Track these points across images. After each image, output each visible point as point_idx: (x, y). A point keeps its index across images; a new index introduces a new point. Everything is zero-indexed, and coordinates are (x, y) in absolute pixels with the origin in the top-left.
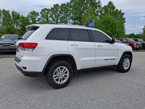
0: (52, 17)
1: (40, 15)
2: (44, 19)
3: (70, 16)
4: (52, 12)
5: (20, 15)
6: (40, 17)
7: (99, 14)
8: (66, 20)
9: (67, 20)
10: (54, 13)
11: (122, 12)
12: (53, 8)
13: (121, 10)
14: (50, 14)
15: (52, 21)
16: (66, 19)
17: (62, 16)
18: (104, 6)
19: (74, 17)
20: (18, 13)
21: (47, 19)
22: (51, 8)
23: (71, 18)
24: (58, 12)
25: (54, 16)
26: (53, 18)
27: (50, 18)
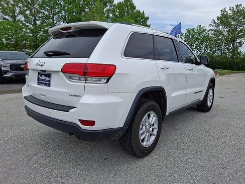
0: (24, 13)
3: (60, 15)
4: (24, 6)
7: (111, 15)
8: (53, 22)
9: (55, 22)
10: (27, 6)
11: (146, 16)
13: (143, 12)
14: (20, 8)
15: (24, 22)
16: (53, 20)
17: (44, 14)
18: (118, 4)
19: (68, 17)
21: (14, 17)
23: (61, 18)
24: (36, 6)
25: (28, 12)
26: (26, 16)
27: (21, 16)
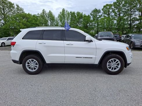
0: (114, 11)
1: (102, 11)
2: (105, 15)
4: (115, 7)
5: (83, 14)
6: (101, 13)
12: (115, 2)
14: (112, 9)
20: (81, 13)
21: (109, 14)
22: (114, 3)
26: (115, 13)
27: (112, 13)
